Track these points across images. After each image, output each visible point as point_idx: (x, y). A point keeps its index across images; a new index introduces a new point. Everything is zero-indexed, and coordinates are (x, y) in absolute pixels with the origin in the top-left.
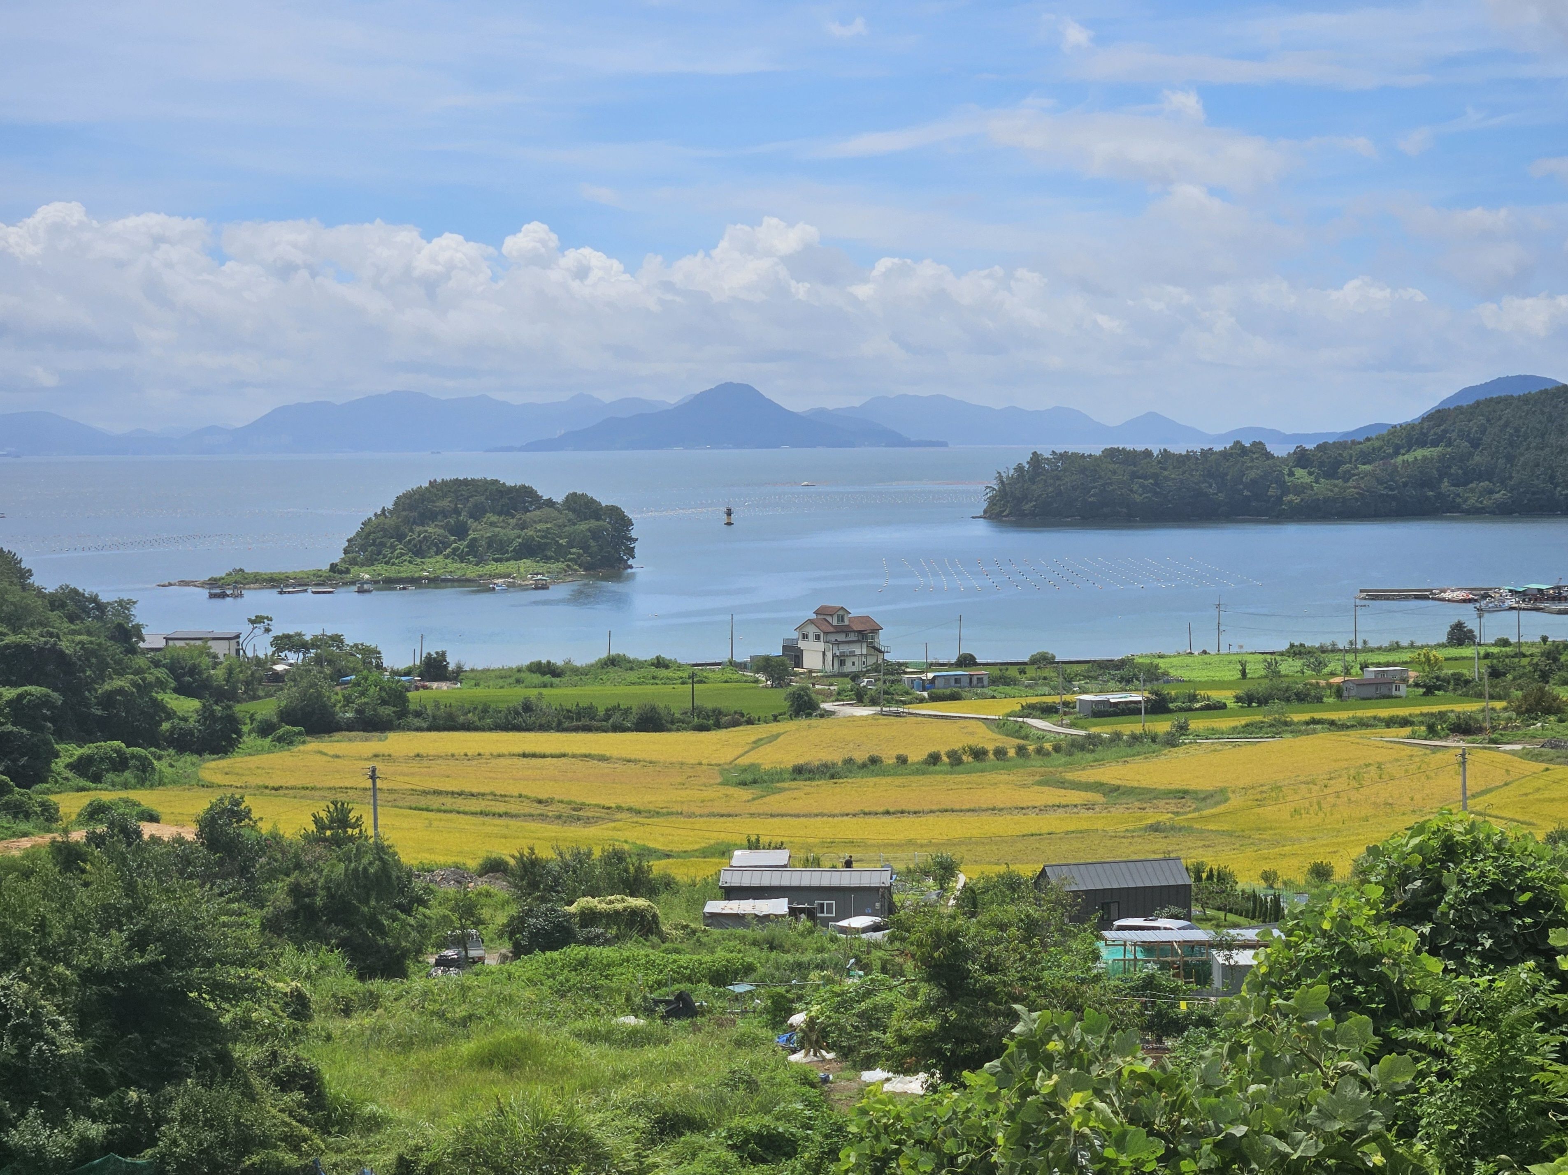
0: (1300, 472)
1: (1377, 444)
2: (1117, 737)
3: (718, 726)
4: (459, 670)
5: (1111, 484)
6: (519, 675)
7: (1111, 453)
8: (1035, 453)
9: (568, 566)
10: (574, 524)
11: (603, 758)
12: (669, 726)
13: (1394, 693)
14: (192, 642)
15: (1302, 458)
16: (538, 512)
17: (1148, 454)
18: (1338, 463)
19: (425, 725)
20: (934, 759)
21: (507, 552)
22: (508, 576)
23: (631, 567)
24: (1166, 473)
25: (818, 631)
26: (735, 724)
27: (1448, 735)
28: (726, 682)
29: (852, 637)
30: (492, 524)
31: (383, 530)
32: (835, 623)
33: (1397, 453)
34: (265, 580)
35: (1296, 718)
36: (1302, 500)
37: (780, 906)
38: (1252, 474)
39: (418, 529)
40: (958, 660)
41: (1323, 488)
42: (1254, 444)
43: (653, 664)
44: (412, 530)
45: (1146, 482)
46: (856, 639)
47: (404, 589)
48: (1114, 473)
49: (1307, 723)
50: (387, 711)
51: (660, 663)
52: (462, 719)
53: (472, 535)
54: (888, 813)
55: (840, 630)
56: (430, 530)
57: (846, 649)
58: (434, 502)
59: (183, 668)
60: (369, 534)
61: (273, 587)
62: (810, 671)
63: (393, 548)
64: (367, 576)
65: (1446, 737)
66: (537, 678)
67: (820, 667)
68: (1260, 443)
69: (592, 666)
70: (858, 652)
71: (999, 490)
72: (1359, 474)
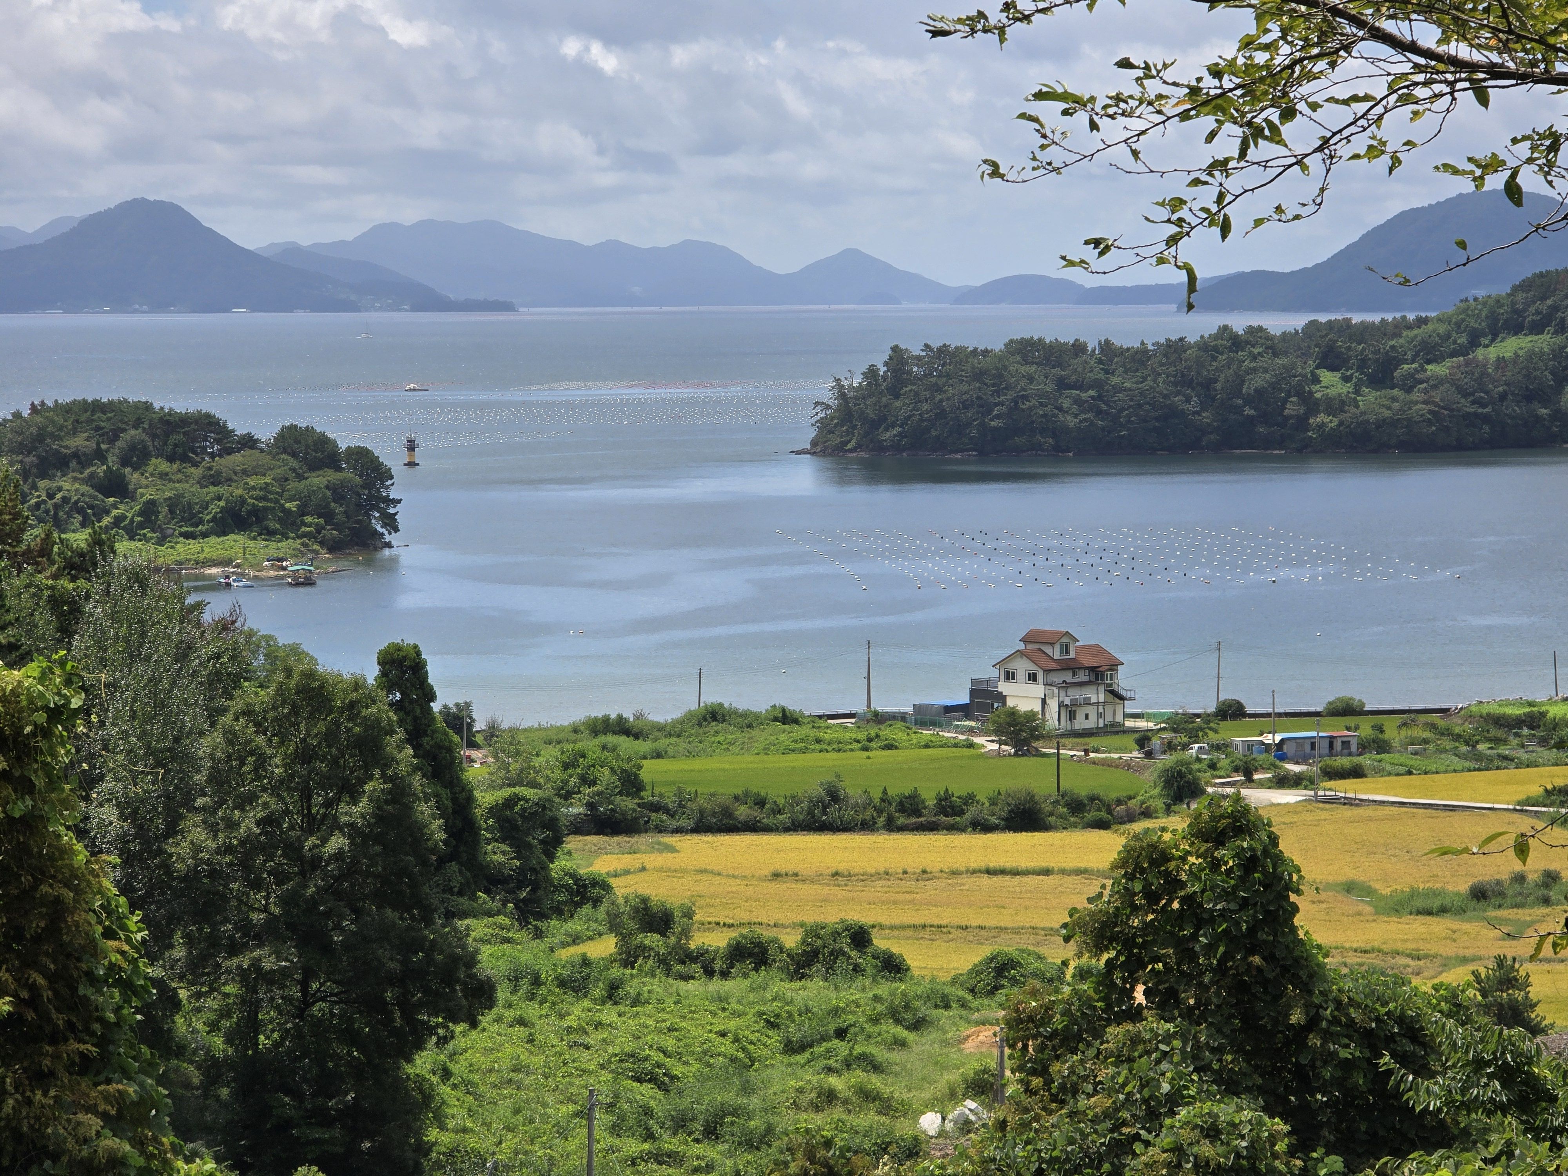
0: (1327, 376)
1: (1440, 329)
4: (492, 730)
5: (1024, 398)
8: (894, 348)
9: (304, 545)
10: (302, 476)
16: (237, 458)
17: (1079, 347)
18: (1392, 361)
24: (1112, 379)
25: (1033, 668)
29: (1082, 677)
32: (1057, 656)
33: (1476, 343)
36: (1340, 422)
38: (1257, 381)
41: (1372, 404)
43: (776, 719)
45: (1083, 395)
46: (1086, 679)
48: (1029, 379)
51: (786, 717)
55: (1064, 666)
56: (65, 486)
57: (1076, 694)
70: (1094, 700)
71: (839, 408)
72: (1428, 380)
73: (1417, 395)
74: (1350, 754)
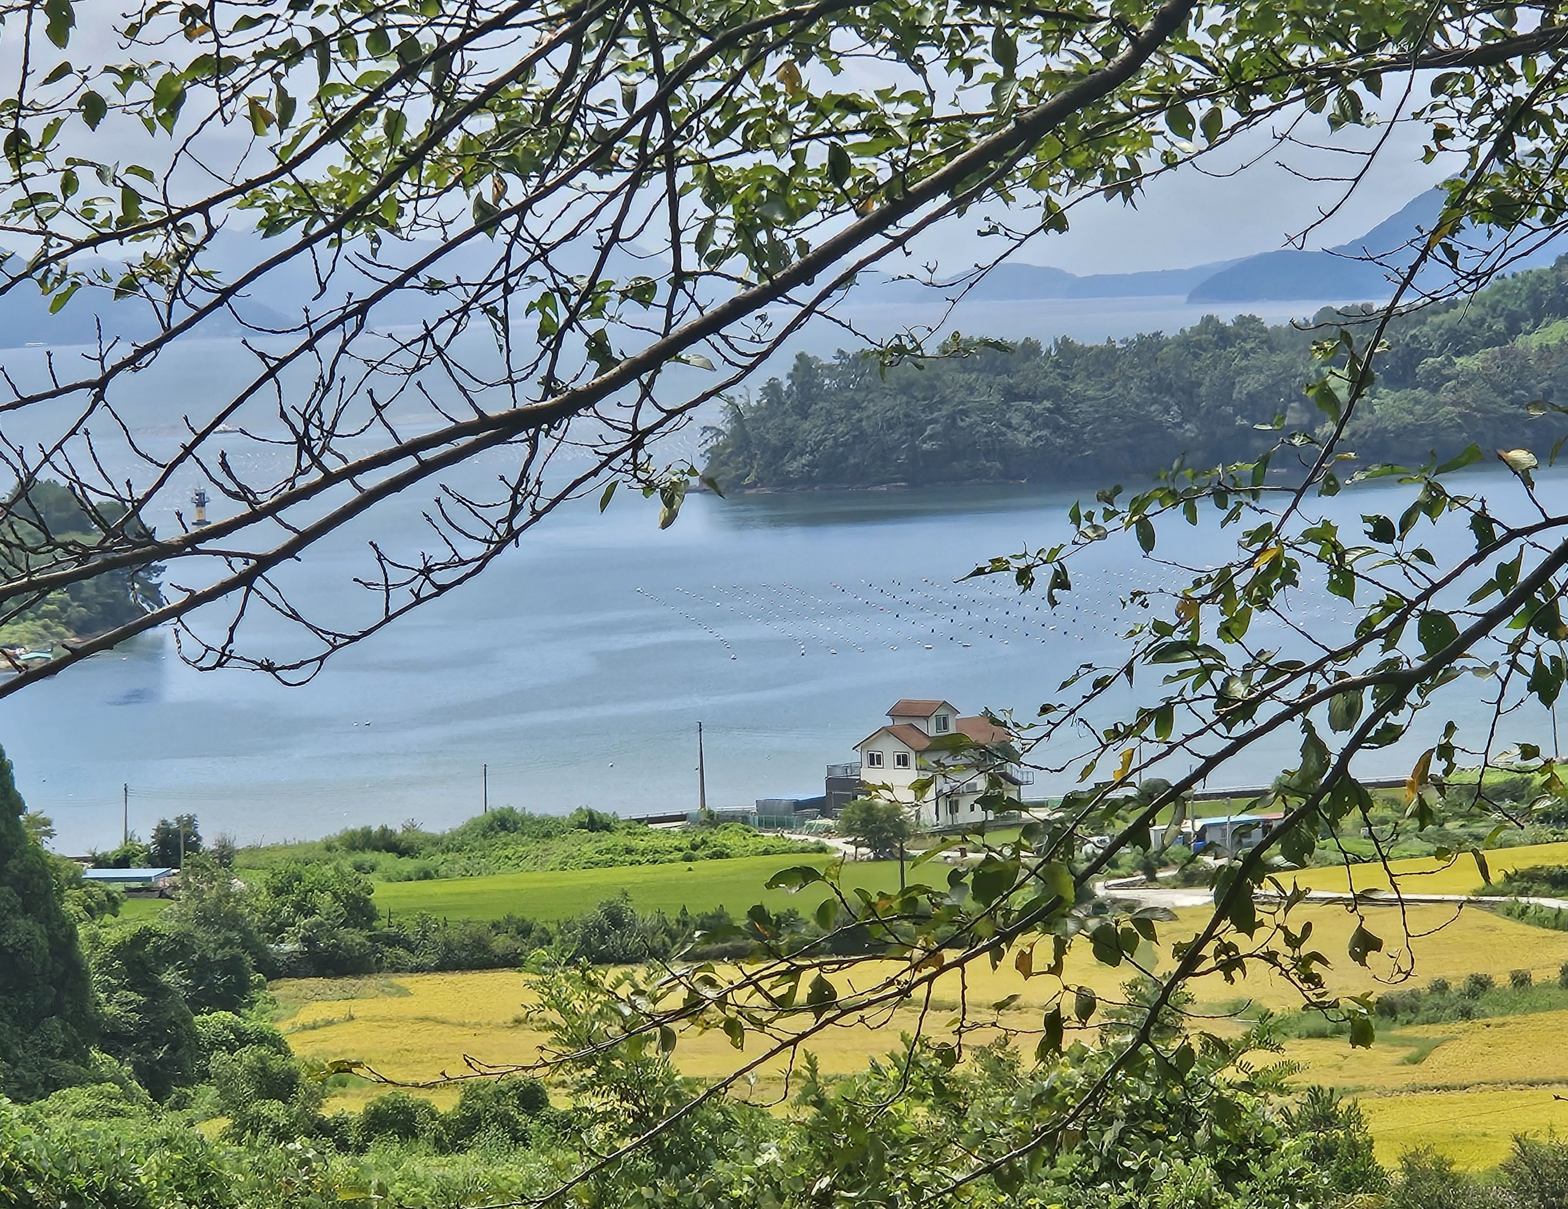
25: (902, 749)
33: (1513, 330)
71: (733, 435)
72: (1456, 377)
73: (1444, 395)
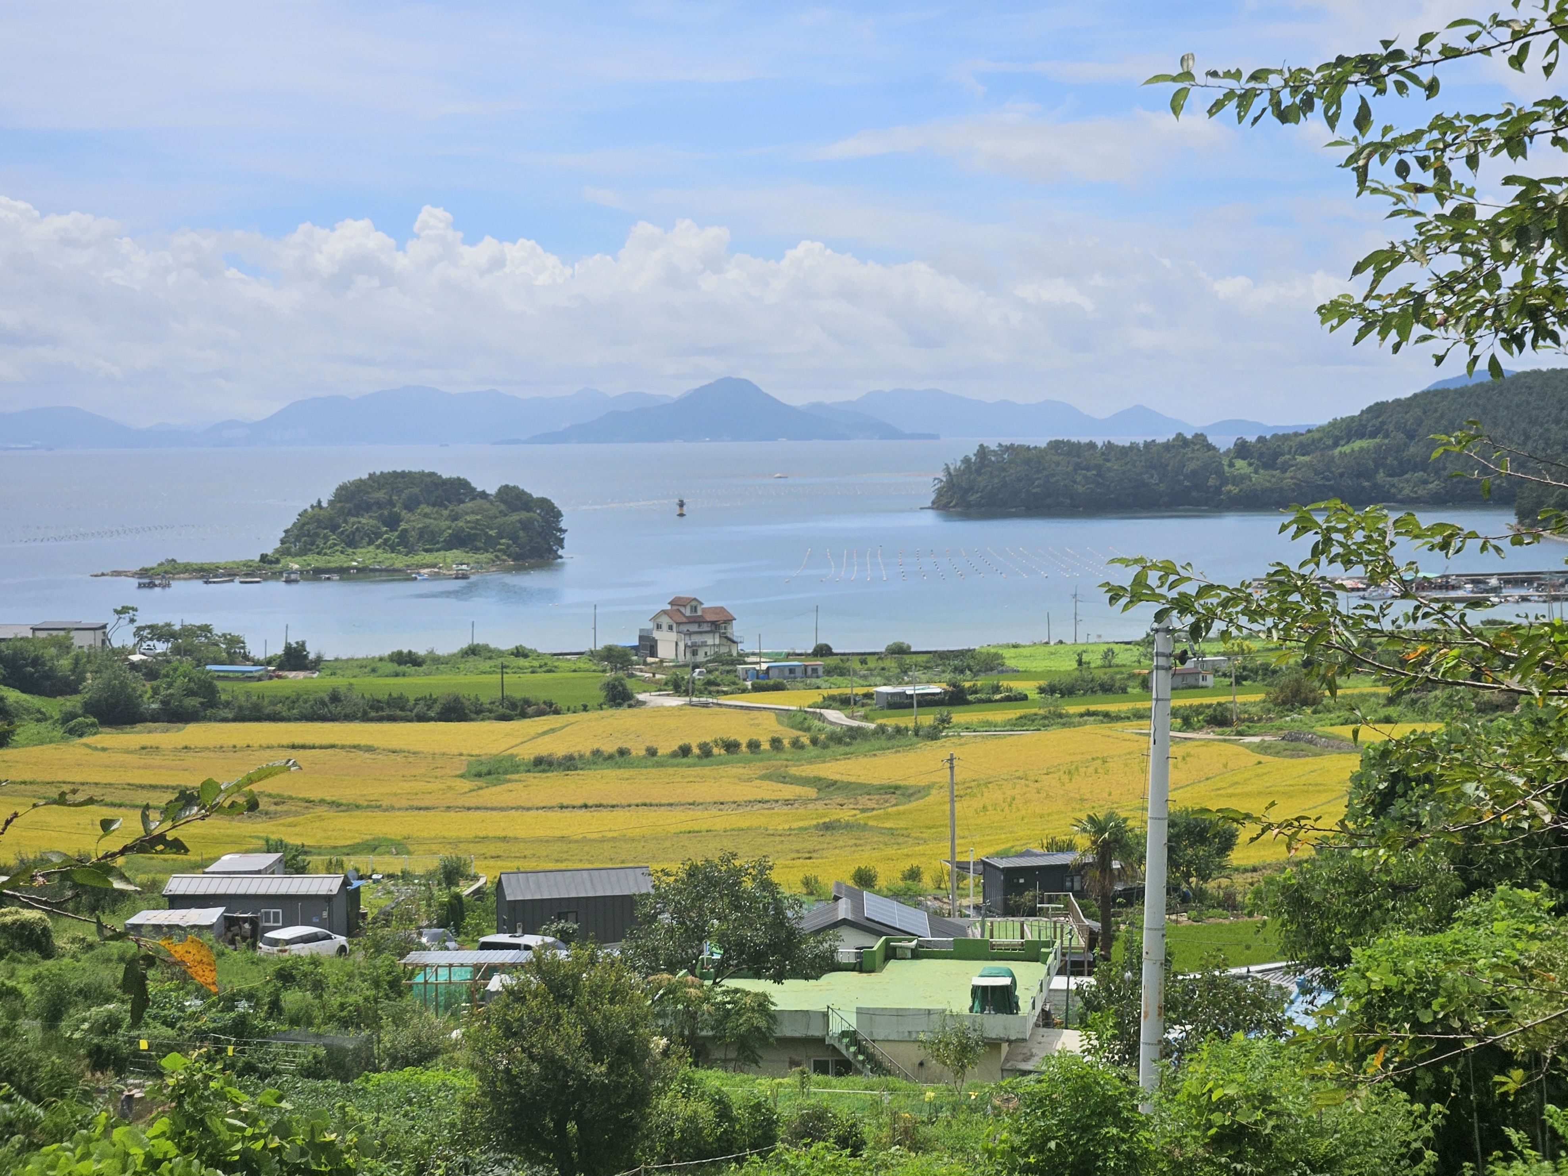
0: (1240, 463)
1: (1317, 436)
2: (882, 729)
3: (523, 715)
4: (319, 660)
5: (1053, 475)
6: (374, 665)
7: (1055, 446)
8: (981, 446)
9: (497, 557)
10: (506, 515)
11: (370, 749)
12: (473, 716)
13: (1201, 683)
14: (54, 633)
15: (1242, 449)
16: (470, 505)
17: (1092, 446)
18: (1276, 455)
19: (230, 716)
20: (685, 751)
21: (438, 542)
22: (434, 566)
23: (561, 557)
24: (1109, 464)
25: (670, 622)
26: (540, 713)
27: (1203, 727)
28: (575, 671)
29: (705, 628)
30: (426, 515)
31: (319, 521)
32: (688, 614)
33: (1336, 445)
34: (195, 570)
35: (1073, 709)
36: (1240, 491)
37: (211, 915)
38: (1192, 466)
39: (352, 519)
40: (815, 650)
41: (1261, 479)
42: (1196, 436)
43: (512, 654)
44: (346, 522)
45: (1089, 474)
46: (708, 629)
47: (329, 579)
48: (1058, 464)
49: (1082, 715)
50: (193, 702)
51: (520, 653)
52: (267, 711)
53: (403, 526)
54: (586, 806)
55: (692, 621)
56: (364, 521)
57: (697, 639)
58: (368, 493)
59: (25, 659)
60: (304, 525)
61: (202, 577)
62: (662, 661)
63: (326, 538)
64: (296, 566)
65: (1201, 728)
66: (393, 667)
67: (673, 657)
68: (1202, 435)
69: (454, 655)
70: (710, 642)
71: (947, 481)
72: (1296, 465)
73: (1288, 474)
74: (818, 677)
